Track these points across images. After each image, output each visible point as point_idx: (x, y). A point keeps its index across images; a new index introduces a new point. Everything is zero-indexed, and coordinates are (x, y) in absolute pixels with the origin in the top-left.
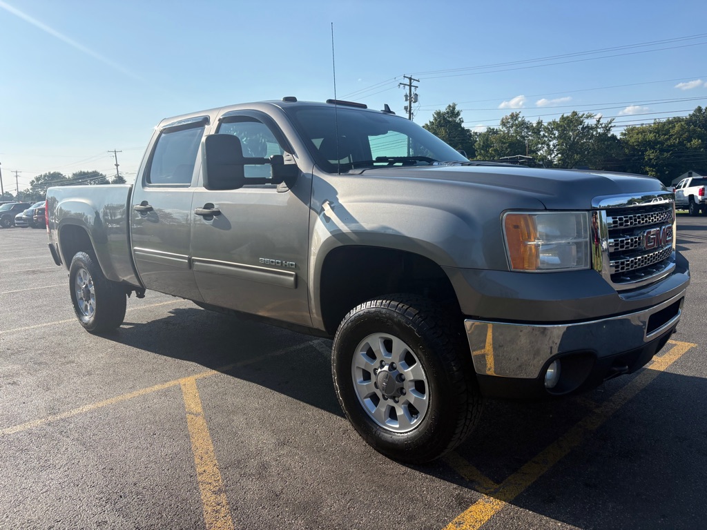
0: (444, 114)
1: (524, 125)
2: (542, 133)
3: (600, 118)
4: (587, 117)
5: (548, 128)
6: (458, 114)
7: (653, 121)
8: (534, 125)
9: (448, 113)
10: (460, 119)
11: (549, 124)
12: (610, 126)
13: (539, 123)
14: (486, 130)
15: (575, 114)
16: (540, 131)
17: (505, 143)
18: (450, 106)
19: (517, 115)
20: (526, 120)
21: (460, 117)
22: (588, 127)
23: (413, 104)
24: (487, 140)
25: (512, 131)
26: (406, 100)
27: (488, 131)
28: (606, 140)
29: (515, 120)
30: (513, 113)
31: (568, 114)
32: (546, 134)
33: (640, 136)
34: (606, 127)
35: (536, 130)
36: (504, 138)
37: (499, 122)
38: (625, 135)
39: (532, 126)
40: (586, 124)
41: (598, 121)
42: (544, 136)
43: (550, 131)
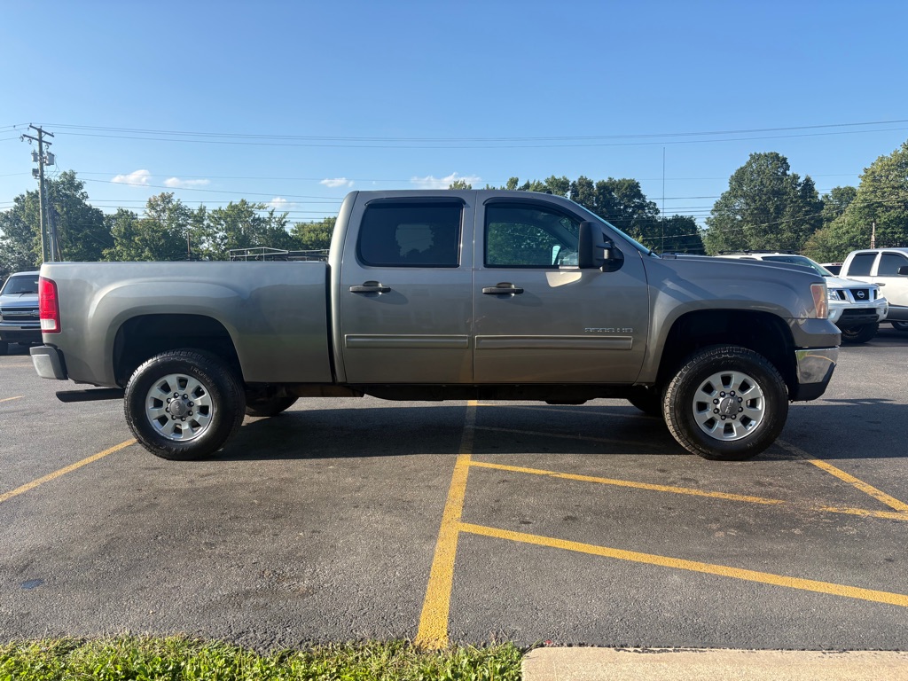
0: (57, 184)
1: (179, 211)
2: (205, 222)
3: (273, 211)
4: (260, 208)
5: (213, 217)
6: (79, 186)
7: (309, 221)
8: (195, 212)
9: (63, 183)
10: (82, 194)
11: (215, 211)
12: (284, 220)
13: (202, 210)
14: (116, 212)
15: (244, 202)
16: (203, 220)
17: (156, 232)
18: (65, 174)
19: (170, 197)
20: (183, 205)
21: (83, 191)
22: (259, 219)
23: (45, 167)
24: (130, 225)
25: (165, 216)
26: (35, 160)
27: (119, 214)
28: (281, 237)
29: (168, 203)
30: (163, 194)
31: (237, 201)
32: (212, 224)
33: (312, 234)
34: (280, 221)
35: (199, 219)
36: (155, 225)
37: (145, 204)
38: (296, 232)
39: (192, 213)
40: (257, 216)
41: (272, 214)
42: (208, 226)
43: (217, 221)
